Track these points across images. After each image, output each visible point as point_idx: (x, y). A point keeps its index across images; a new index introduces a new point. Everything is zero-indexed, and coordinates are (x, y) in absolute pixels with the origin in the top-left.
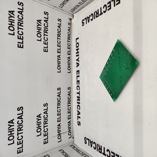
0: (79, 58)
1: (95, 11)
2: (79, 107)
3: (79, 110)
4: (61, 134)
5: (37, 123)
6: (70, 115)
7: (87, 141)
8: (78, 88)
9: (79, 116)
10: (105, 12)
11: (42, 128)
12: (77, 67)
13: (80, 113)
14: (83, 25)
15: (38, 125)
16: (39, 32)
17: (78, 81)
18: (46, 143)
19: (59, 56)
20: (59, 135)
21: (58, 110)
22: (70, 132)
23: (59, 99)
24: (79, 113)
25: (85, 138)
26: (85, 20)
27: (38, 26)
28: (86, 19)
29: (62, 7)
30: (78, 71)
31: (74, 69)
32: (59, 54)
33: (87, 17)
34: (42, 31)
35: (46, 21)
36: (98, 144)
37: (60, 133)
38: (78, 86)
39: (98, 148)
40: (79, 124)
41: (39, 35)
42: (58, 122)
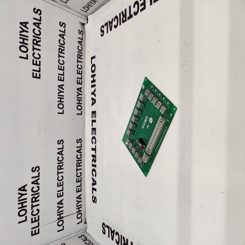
0: (95, 90)
1: (121, 12)
2: (94, 173)
3: (94, 177)
4: (63, 217)
5: (19, 201)
6: (81, 186)
7: (107, 229)
8: (94, 140)
9: (94, 187)
10: (136, 14)
11: (29, 209)
12: (92, 105)
13: (96, 182)
14: (102, 35)
15: (21, 205)
16: (23, 43)
17: (94, 129)
18: (35, 234)
19: (61, 86)
20: (60, 219)
21: (59, 177)
22: (81, 213)
23: (60, 159)
24: (94, 183)
25: (103, 224)
26: (106, 27)
27: (22, 33)
28: (106, 24)
29: (66, 2)
30: (94, 113)
31: (88, 108)
32: (61, 83)
33: (109, 21)
34: (30, 42)
35: (37, 25)
36: (123, 235)
38: (94, 138)
39: (123, 242)
40: (94, 200)
41: (23, 49)
42: (58, 197)
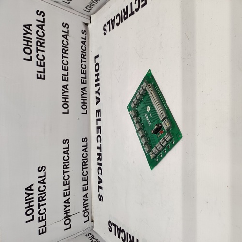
0: (99, 89)
1: (122, 9)
2: (100, 171)
3: (100, 176)
4: (70, 216)
5: (26, 200)
6: (87, 184)
7: (113, 227)
8: (99, 139)
9: (100, 185)
10: (137, 10)
11: (36, 208)
12: (97, 103)
13: (101, 180)
14: (105, 34)
15: (28, 204)
16: (27, 45)
17: (99, 128)
18: (43, 233)
19: (65, 87)
20: (67, 217)
21: (65, 176)
22: (88, 212)
23: (65, 159)
25: (110, 222)
26: (108, 26)
27: (25, 36)
28: (109, 23)
29: (69, 3)
30: (98, 111)
31: (93, 107)
32: (65, 83)
33: (111, 20)
34: (34, 44)
35: (41, 26)
36: (129, 233)
37: (68, 214)
38: (99, 136)
39: (129, 240)
40: (101, 198)
41: (28, 51)
42: (64, 196)
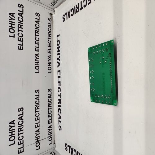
0: (59, 57)
1: (75, 5)
2: (60, 111)
3: (60, 114)
4: (39, 141)
5: (10, 131)
6: (51, 119)
7: (68, 148)
8: (59, 90)
9: (60, 120)
10: (85, 6)
11: (16, 136)
12: (58, 66)
13: (61, 117)
14: (64, 21)
15: (11, 133)
16: (12, 27)
17: (59, 82)
18: (21, 152)
19: (37, 55)
20: (38, 142)
21: (36, 114)
22: (51, 138)
23: (37, 102)
24: (60, 118)
25: (66, 144)
26: (66, 16)
27: (10, 21)
28: (66, 14)
29: (40, 0)
30: (59, 71)
31: (55, 69)
32: (37, 53)
33: (68, 12)
34: (16, 26)
35: (21, 15)
36: (79, 152)
37: (38, 140)
38: (59, 88)
40: (60, 129)
41: (12, 31)
42: (36, 127)
